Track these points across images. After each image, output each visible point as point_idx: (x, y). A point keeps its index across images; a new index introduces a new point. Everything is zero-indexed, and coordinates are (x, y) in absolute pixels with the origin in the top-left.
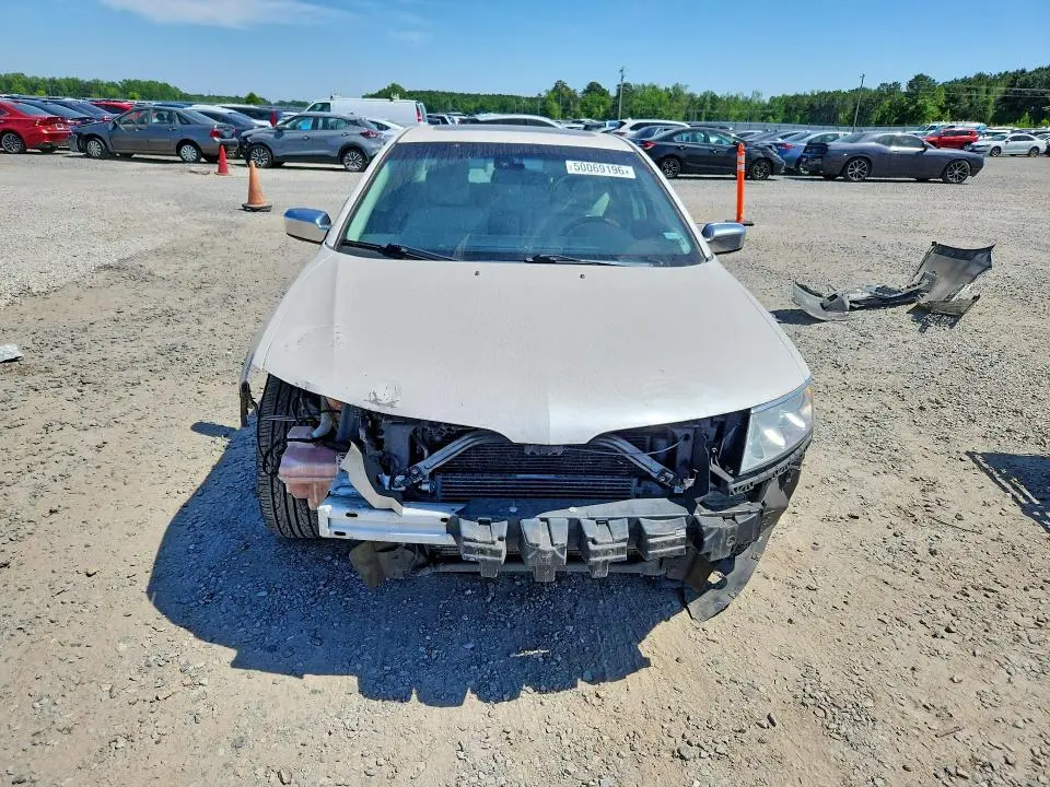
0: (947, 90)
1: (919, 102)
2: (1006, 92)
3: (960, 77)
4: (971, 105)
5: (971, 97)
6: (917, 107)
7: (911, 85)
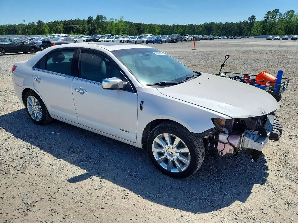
0: (48, 25)
1: (42, 28)
2: (64, 26)
3: (50, 22)
4: (56, 29)
5: (55, 27)
6: (42, 30)
7: (38, 23)
